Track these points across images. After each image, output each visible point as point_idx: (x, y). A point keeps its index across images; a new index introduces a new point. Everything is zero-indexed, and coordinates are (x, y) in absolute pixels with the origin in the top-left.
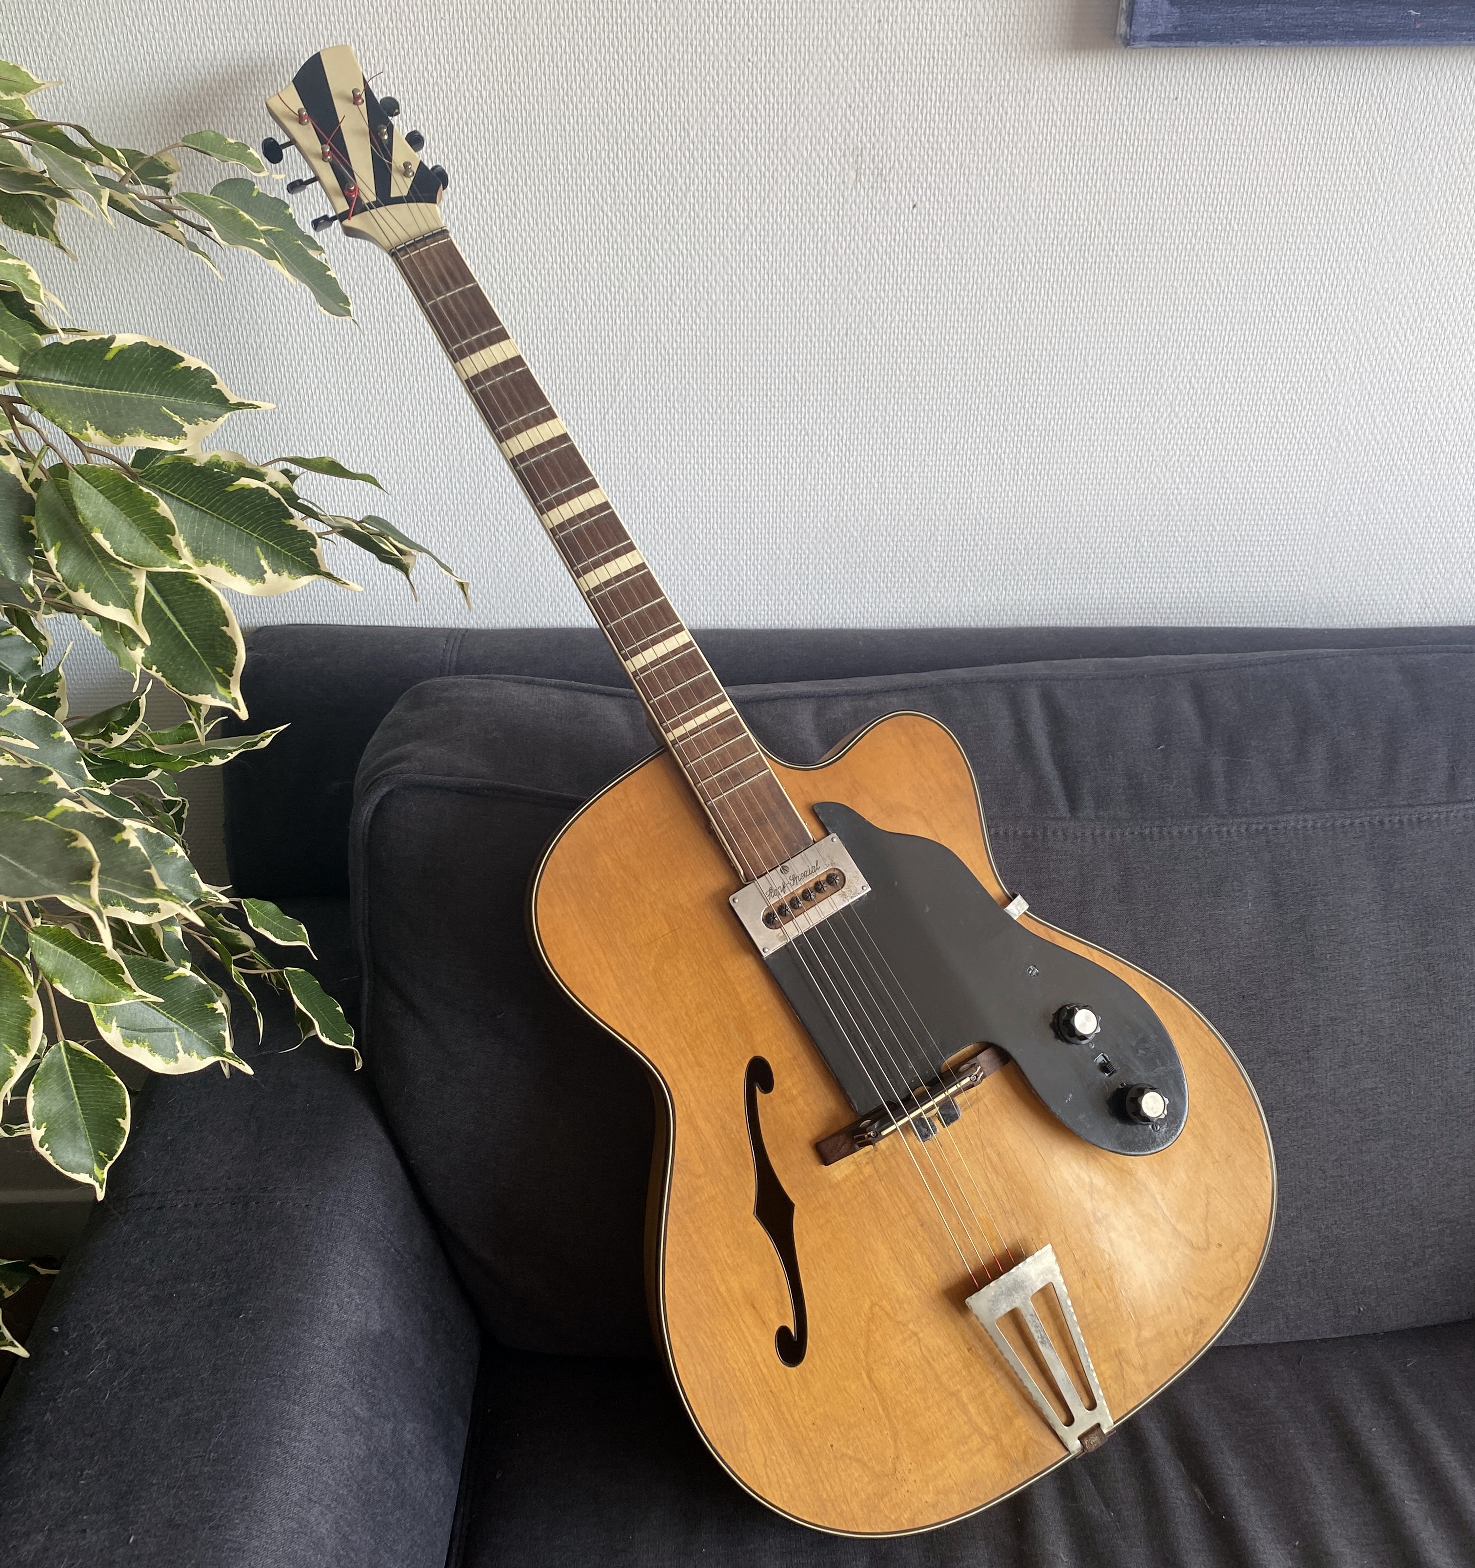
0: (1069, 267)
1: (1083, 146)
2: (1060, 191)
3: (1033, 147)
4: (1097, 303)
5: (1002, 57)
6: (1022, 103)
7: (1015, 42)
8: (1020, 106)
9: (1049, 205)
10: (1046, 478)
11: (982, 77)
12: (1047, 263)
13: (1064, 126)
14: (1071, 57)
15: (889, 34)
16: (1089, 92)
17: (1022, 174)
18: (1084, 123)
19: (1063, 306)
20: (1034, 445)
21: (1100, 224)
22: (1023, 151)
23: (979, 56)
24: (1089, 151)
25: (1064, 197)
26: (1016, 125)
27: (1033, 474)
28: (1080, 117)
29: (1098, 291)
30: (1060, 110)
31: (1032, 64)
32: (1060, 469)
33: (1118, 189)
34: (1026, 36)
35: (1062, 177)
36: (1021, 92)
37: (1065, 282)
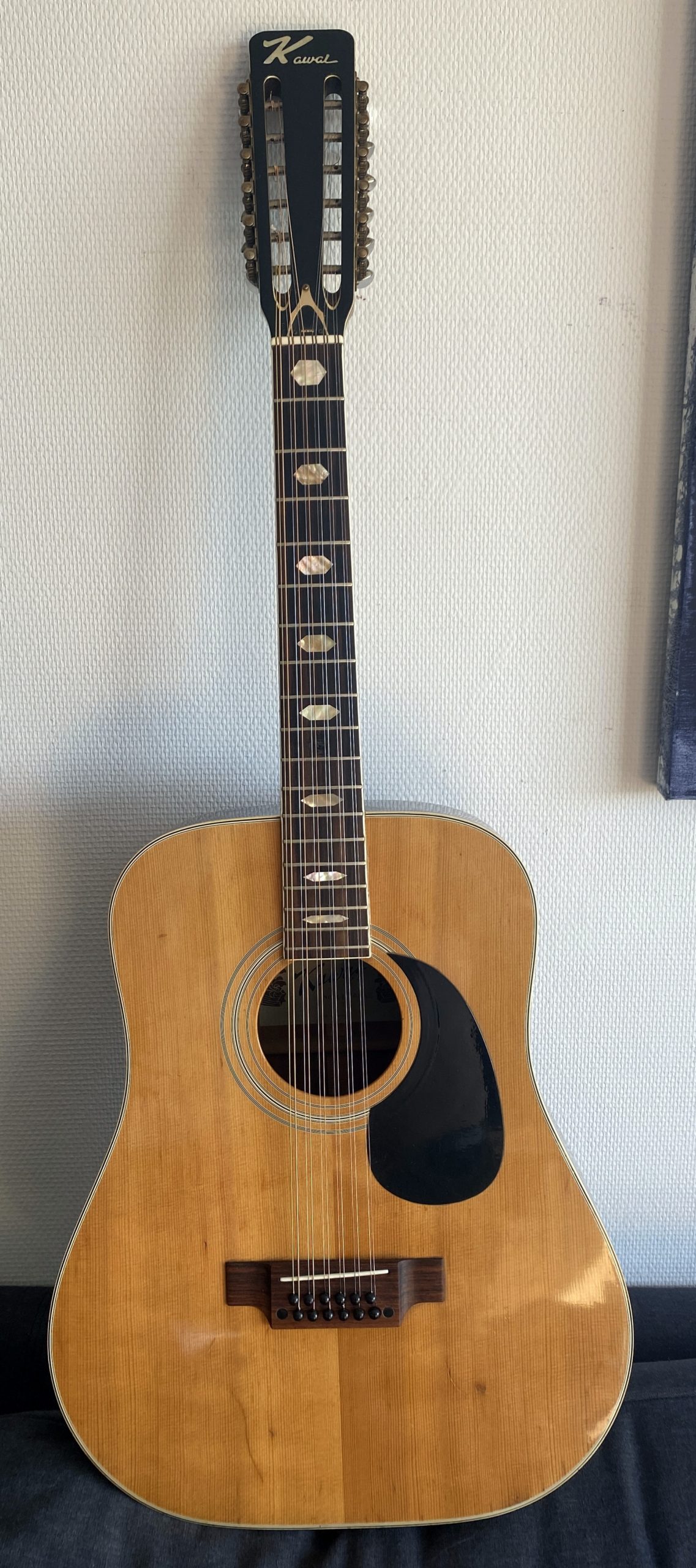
1: (633, 869)
2: (615, 905)
3: (587, 870)
5: (555, 798)
6: (575, 834)
7: (565, 786)
8: (573, 837)
9: (605, 918)
10: (619, 1150)
11: (537, 814)
13: (615, 852)
14: (617, 798)
15: (454, 781)
16: (635, 825)
17: (579, 891)
18: (633, 851)
20: (606, 1120)
21: (653, 933)
22: (578, 873)
23: (534, 797)
24: (639, 873)
25: (618, 910)
26: (571, 851)
27: (606, 1147)
28: (629, 845)
30: (610, 840)
31: (582, 804)
32: (632, 1142)
33: (668, 904)
34: (575, 781)
35: (615, 894)
36: (573, 825)
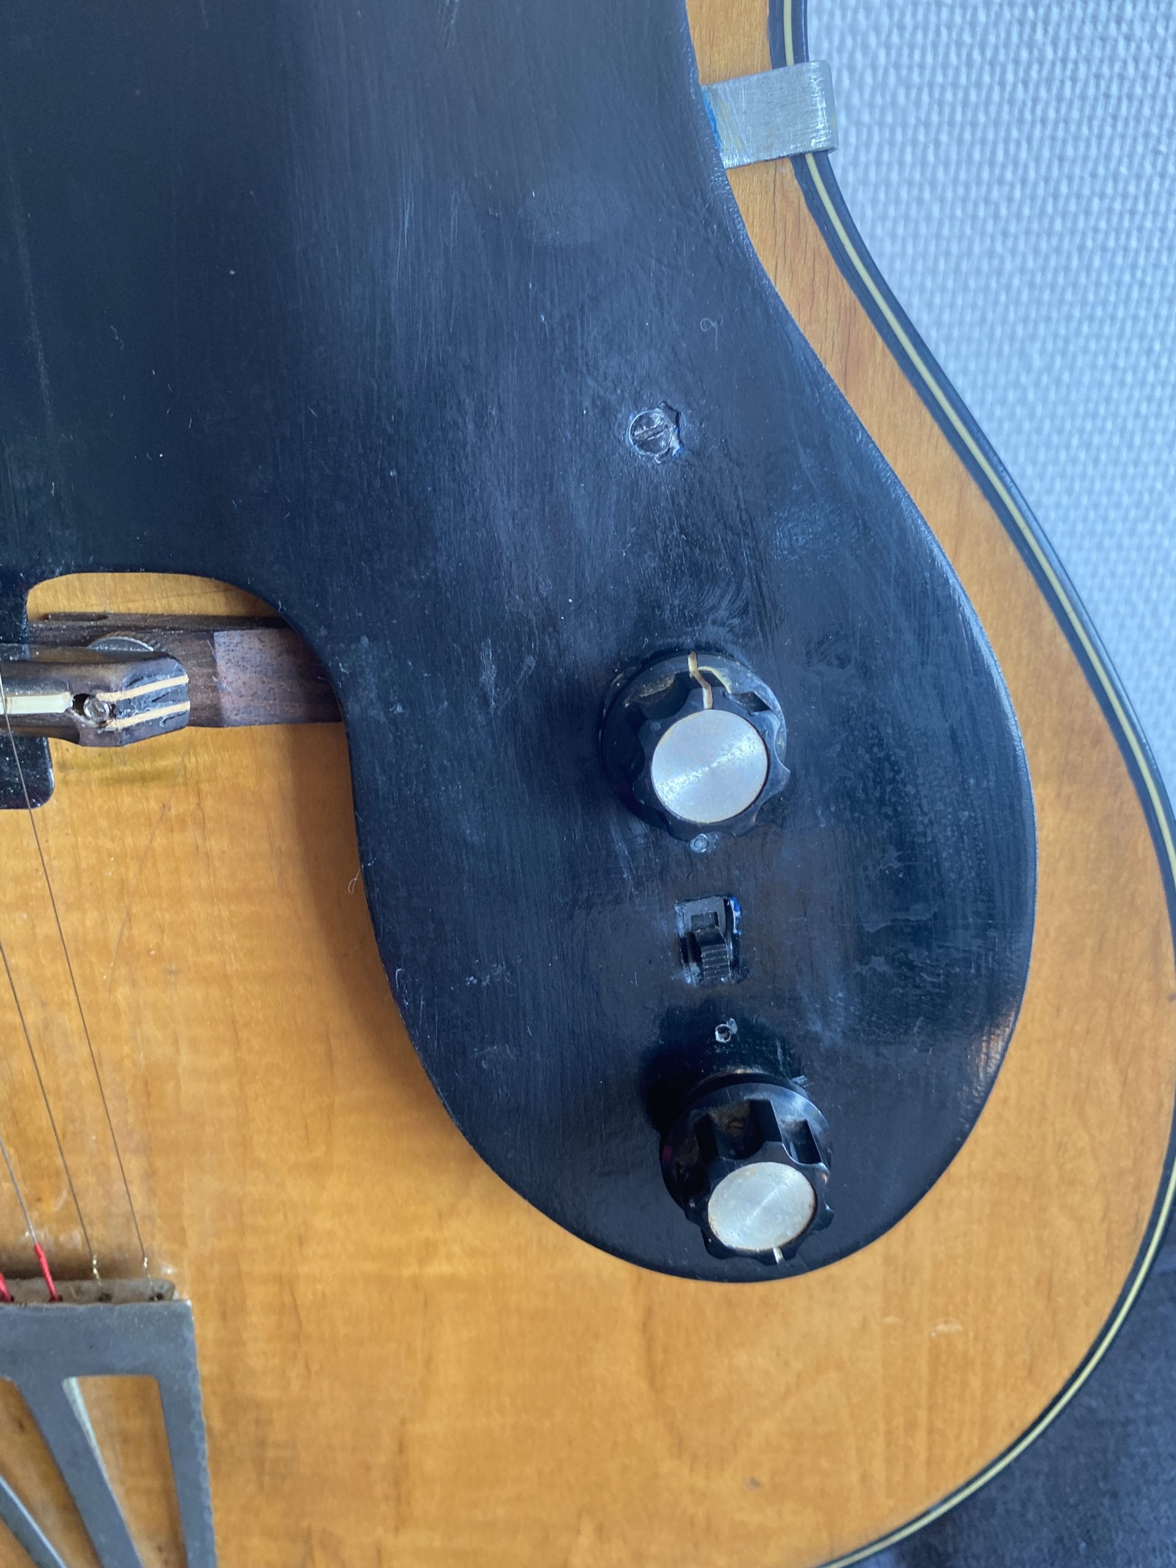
0: (987, 78)
4: (1064, 189)
12: (922, 67)
19: (964, 200)
29: (1070, 151)
37: (974, 125)
